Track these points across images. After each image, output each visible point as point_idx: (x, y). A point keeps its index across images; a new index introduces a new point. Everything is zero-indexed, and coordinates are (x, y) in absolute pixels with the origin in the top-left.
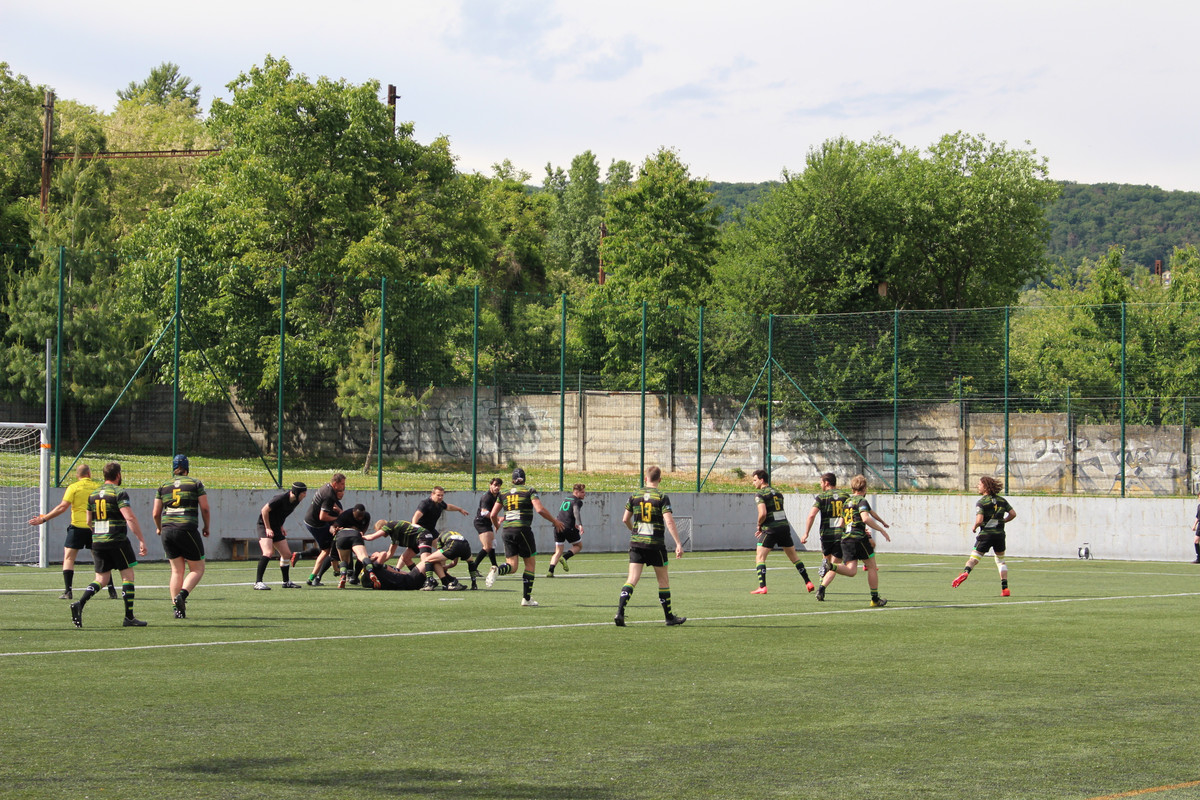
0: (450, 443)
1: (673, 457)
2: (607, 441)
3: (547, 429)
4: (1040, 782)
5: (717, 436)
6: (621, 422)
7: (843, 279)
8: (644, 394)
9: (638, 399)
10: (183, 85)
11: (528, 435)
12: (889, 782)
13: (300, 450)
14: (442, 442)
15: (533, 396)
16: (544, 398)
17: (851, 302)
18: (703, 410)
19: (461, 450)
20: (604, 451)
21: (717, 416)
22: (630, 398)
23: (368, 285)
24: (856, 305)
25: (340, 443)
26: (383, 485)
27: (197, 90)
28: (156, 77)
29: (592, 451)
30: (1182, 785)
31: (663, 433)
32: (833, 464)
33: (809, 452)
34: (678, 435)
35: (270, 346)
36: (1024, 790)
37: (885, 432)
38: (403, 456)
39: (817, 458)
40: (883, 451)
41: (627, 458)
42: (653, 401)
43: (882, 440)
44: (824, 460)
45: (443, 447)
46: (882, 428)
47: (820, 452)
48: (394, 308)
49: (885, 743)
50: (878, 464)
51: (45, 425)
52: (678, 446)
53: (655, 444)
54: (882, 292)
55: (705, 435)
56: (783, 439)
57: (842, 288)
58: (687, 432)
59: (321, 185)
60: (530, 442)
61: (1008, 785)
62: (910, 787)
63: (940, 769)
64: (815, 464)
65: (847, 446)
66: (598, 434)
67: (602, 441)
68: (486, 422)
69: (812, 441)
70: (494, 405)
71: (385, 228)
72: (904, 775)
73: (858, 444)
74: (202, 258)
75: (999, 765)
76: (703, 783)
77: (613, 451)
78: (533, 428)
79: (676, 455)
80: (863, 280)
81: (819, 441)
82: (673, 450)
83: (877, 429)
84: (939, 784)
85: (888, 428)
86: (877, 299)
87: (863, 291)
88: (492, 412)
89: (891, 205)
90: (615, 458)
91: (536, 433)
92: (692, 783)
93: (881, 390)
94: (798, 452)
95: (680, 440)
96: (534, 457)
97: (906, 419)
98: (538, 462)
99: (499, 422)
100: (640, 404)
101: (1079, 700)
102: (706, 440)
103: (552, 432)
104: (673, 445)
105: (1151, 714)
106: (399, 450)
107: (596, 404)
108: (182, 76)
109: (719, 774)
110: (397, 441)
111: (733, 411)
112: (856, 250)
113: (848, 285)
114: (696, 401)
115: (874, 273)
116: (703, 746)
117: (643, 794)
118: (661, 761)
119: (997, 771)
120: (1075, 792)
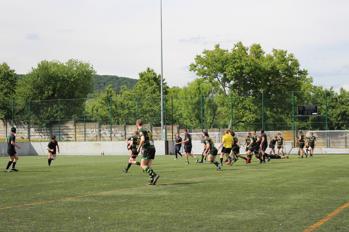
1: (6, 135)
4: (96, 190)
7: (46, 92)
12: (61, 191)
17: (48, 98)
18: (14, 123)
21: (17, 124)
24: (50, 98)
30: (127, 189)
31: (4, 129)
32: (45, 135)
33: (39, 133)
34: (7, 130)
39: (41, 134)
40: (56, 132)
42: (1, 121)
43: (56, 129)
44: (43, 134)
47: (42, 133)
49: (60, 185)
52: (8, 132)
54: (56, 95)
56: (33, 130)
57: (46, 94)
61: (88, 190)
62: (67, 192)
63: (73, 188)
64: (41, 136)
65: (48, 131)
69: (40, 130)
72: (65, 190)
73: (51, 131)
75: (87, 187)
76: (18, 193)
80: (51, 93)
82: (6, 133)
83: (55, 127)
84: (73, 191)
85: (58, 127)
86: (55, 97)
87: (51, 95)
89: (57, 76)
93: (56, 118)
94: (36, 133)
97: (61, 124)
101: (104, 177)
104: (6, 132)
105: (120, 178)
109: (22, 191)
111: (21, 124)
113: (48, 94)
114: (12, 121)
115: (53, 91)
116: (18, 187)
117: (4, 195)
118: (8, 190)
119: (86, 189)
120: (104, 191)
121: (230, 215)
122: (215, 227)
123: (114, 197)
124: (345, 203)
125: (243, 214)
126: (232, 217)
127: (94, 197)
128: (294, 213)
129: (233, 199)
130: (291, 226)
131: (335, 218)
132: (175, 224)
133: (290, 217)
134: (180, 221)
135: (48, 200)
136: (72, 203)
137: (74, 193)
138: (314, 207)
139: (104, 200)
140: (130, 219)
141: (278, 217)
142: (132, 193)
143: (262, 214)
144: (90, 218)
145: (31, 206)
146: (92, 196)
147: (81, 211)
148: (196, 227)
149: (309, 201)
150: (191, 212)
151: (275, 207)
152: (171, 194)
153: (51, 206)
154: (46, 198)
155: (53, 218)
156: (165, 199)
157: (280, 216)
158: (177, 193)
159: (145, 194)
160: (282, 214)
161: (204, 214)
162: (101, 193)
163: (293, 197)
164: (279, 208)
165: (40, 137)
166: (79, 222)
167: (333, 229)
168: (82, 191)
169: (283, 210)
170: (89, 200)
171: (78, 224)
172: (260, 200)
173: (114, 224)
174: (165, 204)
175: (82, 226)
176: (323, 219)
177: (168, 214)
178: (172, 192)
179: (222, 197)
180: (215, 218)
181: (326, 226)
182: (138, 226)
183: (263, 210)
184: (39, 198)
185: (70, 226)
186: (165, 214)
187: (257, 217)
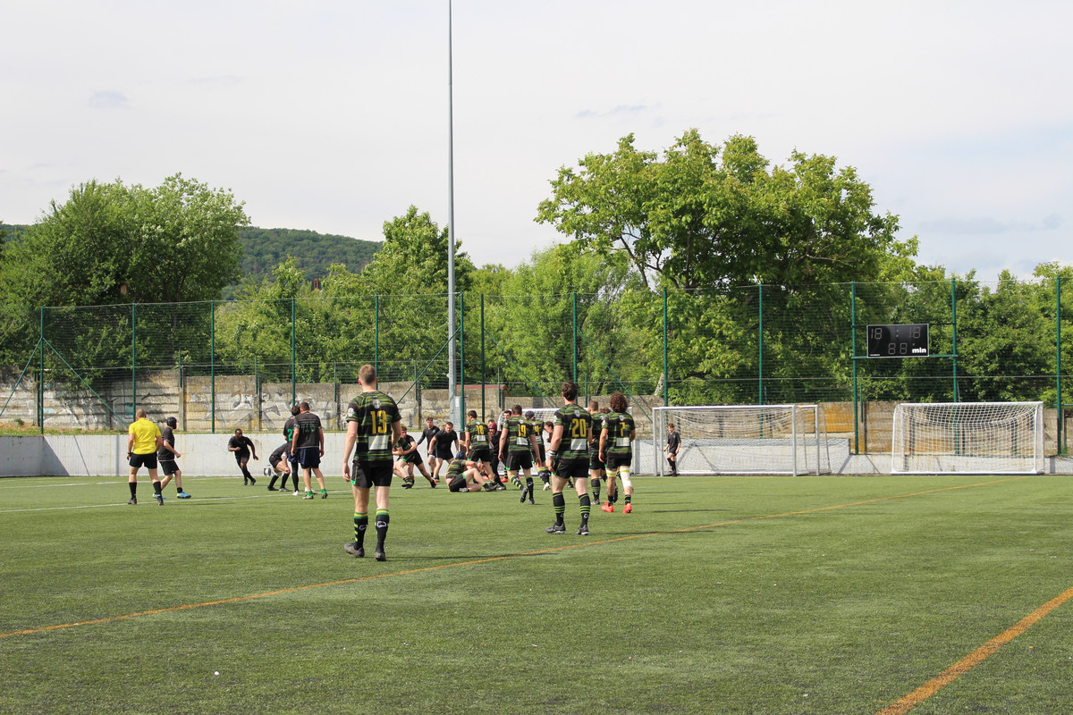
4: (241, 585)
7: (94, 281)
12: (134, 589)
17: (101, 298)
24: (105, 300)
30: (338, 582)
32: (88, 414)
33: (70, 406)
37: (126, 391)
39: (77, 410)
40: (125, 404)
43: (125, 396)
44: (82, 411)
46: (124, 388)
47: (79, 406)
49: (131, 570)
50: (122, 414)
54: (124, 291)
56: (52, 397)
57: (94, 288)
61: (218, 587)
62: (150, 590)
63: (171, 581)
64: (76, 415)
65: (99, 401)
69: (73, 398)
72: (145, 584)
73: (107, 400)
75: (212, 578)
80: (109, 282)
81: (78, 398)
83: (120, 390)
84: (170, 588)
85: (129, 388)
86: (120, 296)
87: (109, 290)
93: (123, 361)
94: (62, 407)
97: (141, 381)
101: (267, 544)
105: (316, 549)
109: (10, 589)
111: (15, 376)
112: (105, 260)
113: (99, 285)
115: (117, 277)
119: (211, 581)
120: (266, 589)
121: (651, 666)
122: (602, 702)
123: (294, 608)
124: (1006, 627)
125: (690, 662)
126: (659, 670)
127: (234, 607)
128: (849, 659)
129: (663, 614)
130: (837, 700)
131: (971, 676)
132: (481, 693)
133: (834, 671)
134: (498, 684)
135: (92, 617)
136: (164, 626)
137: (172, 596)
138: (910, 640)
139: (265, 618)
140: (342, 676)
141: (799, 671)
142: (353, 596)
143: (750, 661)
144: (217, 673)
145: (35, 636)
146: (227, 605)
147: (191, 653)
148: (544, 703)
149: (894, 620)
150: (533, 656)
151: (790, 641)
152: (473, 598)
153: (100, 637)
154: (83, 612)
155: (103, 673)
156: (452, 615)
157: (804, 668)
158: (492, 597)
159: (392, 597)
160: (810, 662)
161: (570, 661)
162: (256, 595)
163: (848, 609)
164: (803, 642)
165: (75, 418)
166: (184, 686)
167: (965, 710)
168: (198, 589)
169: (816, 650)
170: (218, 618)
171: (179, 694)
172: (745, 617)
173: (292, 693)
174: (452, 631)
175: (192, 700)
176: (936, 676)
177: (461, 661)
178: (475, 592)
179: (628, 609)
180: (606, 673)
181: (943, 699)
182: (365, 700)
183: (753, 650)
184: (64, 610)
185: (154, 700)
186: (450, 661)
187: (735, 672)
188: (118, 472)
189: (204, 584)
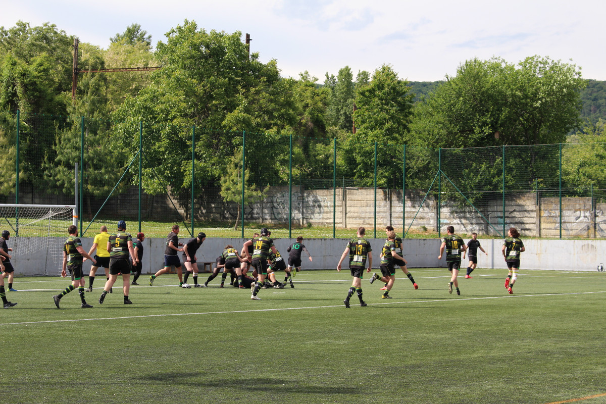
0: (278, 214)
1: (391, 221)
2: (357, 213)
3: (327, 207)
4: (578, 385)
5: (413, 210)
6: (364, 203)
7: (477, 130)
8: (376, 189)
9: (373, 191)
10: (143, 35)
11: (317, 210)
12: (501, 385)
13: (203, 218)
14: (274, 214)
15: (320, 190)
16: (325, 191)
17: (480, 142)
18: (406, 197)
19: (284, 218)
20: (356, 218)
21: (413, 200)
22: (369, 191)
23: (236, 134)
24: (484, 143)
25: (223, 215)
26: (244, 235)
27: (150, 37)
28: (129, 31)
29: (350, 218)
31: (385, 208)
32: (472, 224)
33: (460, 218)
34: (393, 209)
35: (187, 166)
36: (570, 389)
37: (498, 207)
38: (254, 221)
39: (464, 221)
40: (497, 217)
41: (368, 221)
42: (380, 194)
43: (497, 211)
44: (468, 222)
45: (275, 217)
46: (497, 206)
47: (465, 218)
48: (249, 146)
49: (499, 365)
50: (495, 224)
51: (75, 206)
52: (393, 215)
53: (382, 214)
54: (497, 136)
55: (407, 209)
56: (446, 211)
57: (477, 134)
58: (398, 208)
59: (212, 84)
60: (318, 213)
61: (562, 386)
62: (512, 387)
63: (527, 378)
64: (463, 224)
65: (479, 215)
66: (353, 209)
67: (354, 213)
68: (296, 204)
69: (461, 212)
70: (300, 195)
71: (244, 106)
72: (509, 381)
73: (485, 214)
74: (153, 121)
75: (557, 376)
76: (406, 385)
77: (360, 218)
78: (320, 206)
79: (392, 219)
80: (487, 130)
81: (465, 212)
82: (391, 217)
83: (494, 206)
84: (526, 386)
85: (500, 205)
86: (494, 140)
87: (487, 136)
88: (299, 198)
89: (500, 93)
90: (361, 221)
91: (321, 208)
92: (401, 386)
93: (496, 186)
94: (454, 218)
95: (394, 212)
96: (320, 221)
97: (509, 201)
98: (322, 223)
99: (303, 203)
100: (374, 194)
101: (598, 343)
102: (407, 212)
103: (330, 208)
104: (391, 215)
106: (252, 218)
107: (351, 194)
108: (142, 30)
109: (414, 381)
110: (251, 213)
111: (422, 197)
112: (483, 115)
113: (480, 133)
114: (402, 192)
115: (493, 127)
116: (406, 367)
117: (376, 391)
118: (385, 374)
119: (556, 379)
120: (596, 390)
137: (528, 394)
165: (463, 227)
168: (546, 387)
188: (493, 265)
189: (551, 382)
